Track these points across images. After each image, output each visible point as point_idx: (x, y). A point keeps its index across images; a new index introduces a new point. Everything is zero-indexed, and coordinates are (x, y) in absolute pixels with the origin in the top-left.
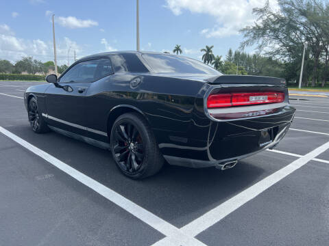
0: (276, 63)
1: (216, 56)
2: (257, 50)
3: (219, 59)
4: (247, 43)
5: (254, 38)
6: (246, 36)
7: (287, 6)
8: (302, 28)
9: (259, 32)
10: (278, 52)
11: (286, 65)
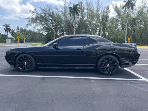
0: (42, 34)
1: (12, 29)
2: (34, 28)
3: (13, 31)
4: (29, 24)
5: (32, 23)
6: (28, 21)
7: (44, 12)
8: (50, 21)
9: (34, 20)
10: (42, 29)
11: (47, 35)
